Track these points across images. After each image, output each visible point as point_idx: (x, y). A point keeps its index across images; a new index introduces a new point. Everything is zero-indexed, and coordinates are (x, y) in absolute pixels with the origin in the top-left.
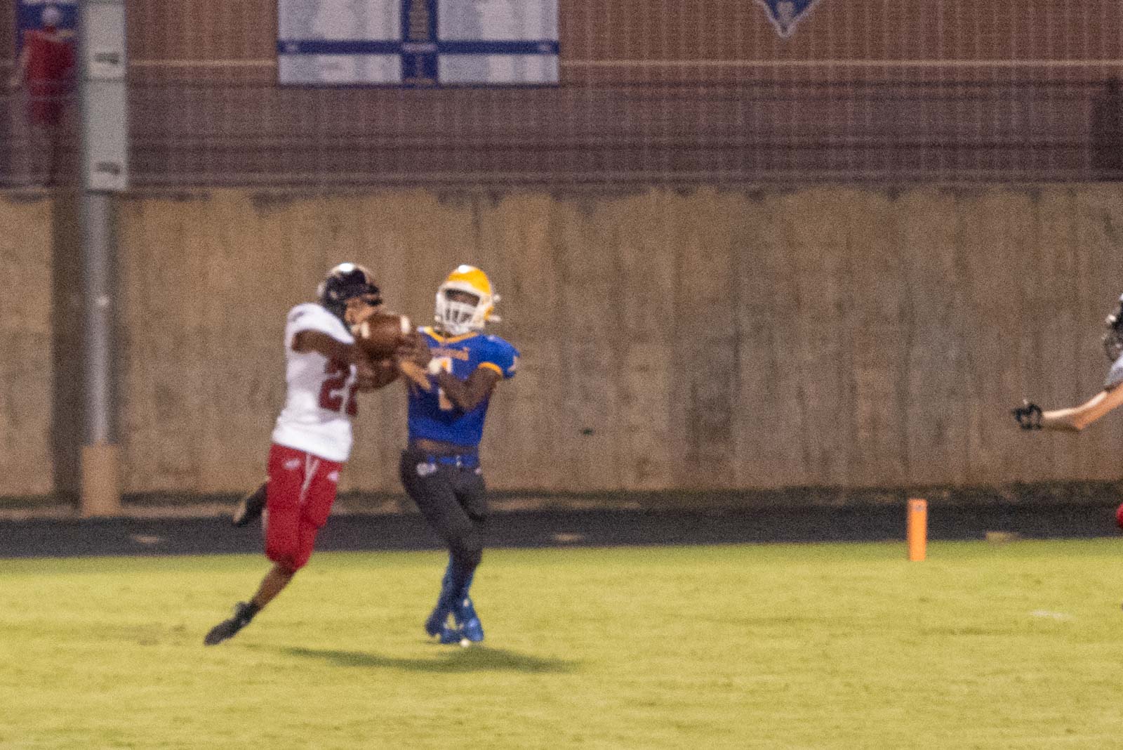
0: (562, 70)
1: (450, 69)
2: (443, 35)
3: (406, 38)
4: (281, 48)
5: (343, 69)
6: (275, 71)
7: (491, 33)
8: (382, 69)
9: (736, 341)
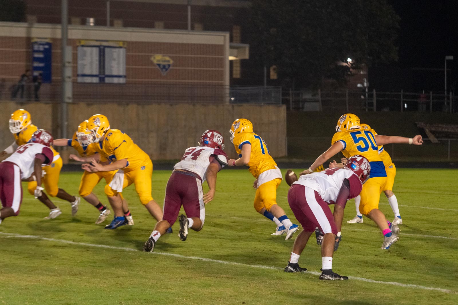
0: (127, 81)
1: (107, 80)
2: (107, 73)
3: (100, 74)
4: (78, 75)
5: (88, 80)
6: (77, 80)
7: (115, 73)
8: (95, 80)
9: (168, 132)
